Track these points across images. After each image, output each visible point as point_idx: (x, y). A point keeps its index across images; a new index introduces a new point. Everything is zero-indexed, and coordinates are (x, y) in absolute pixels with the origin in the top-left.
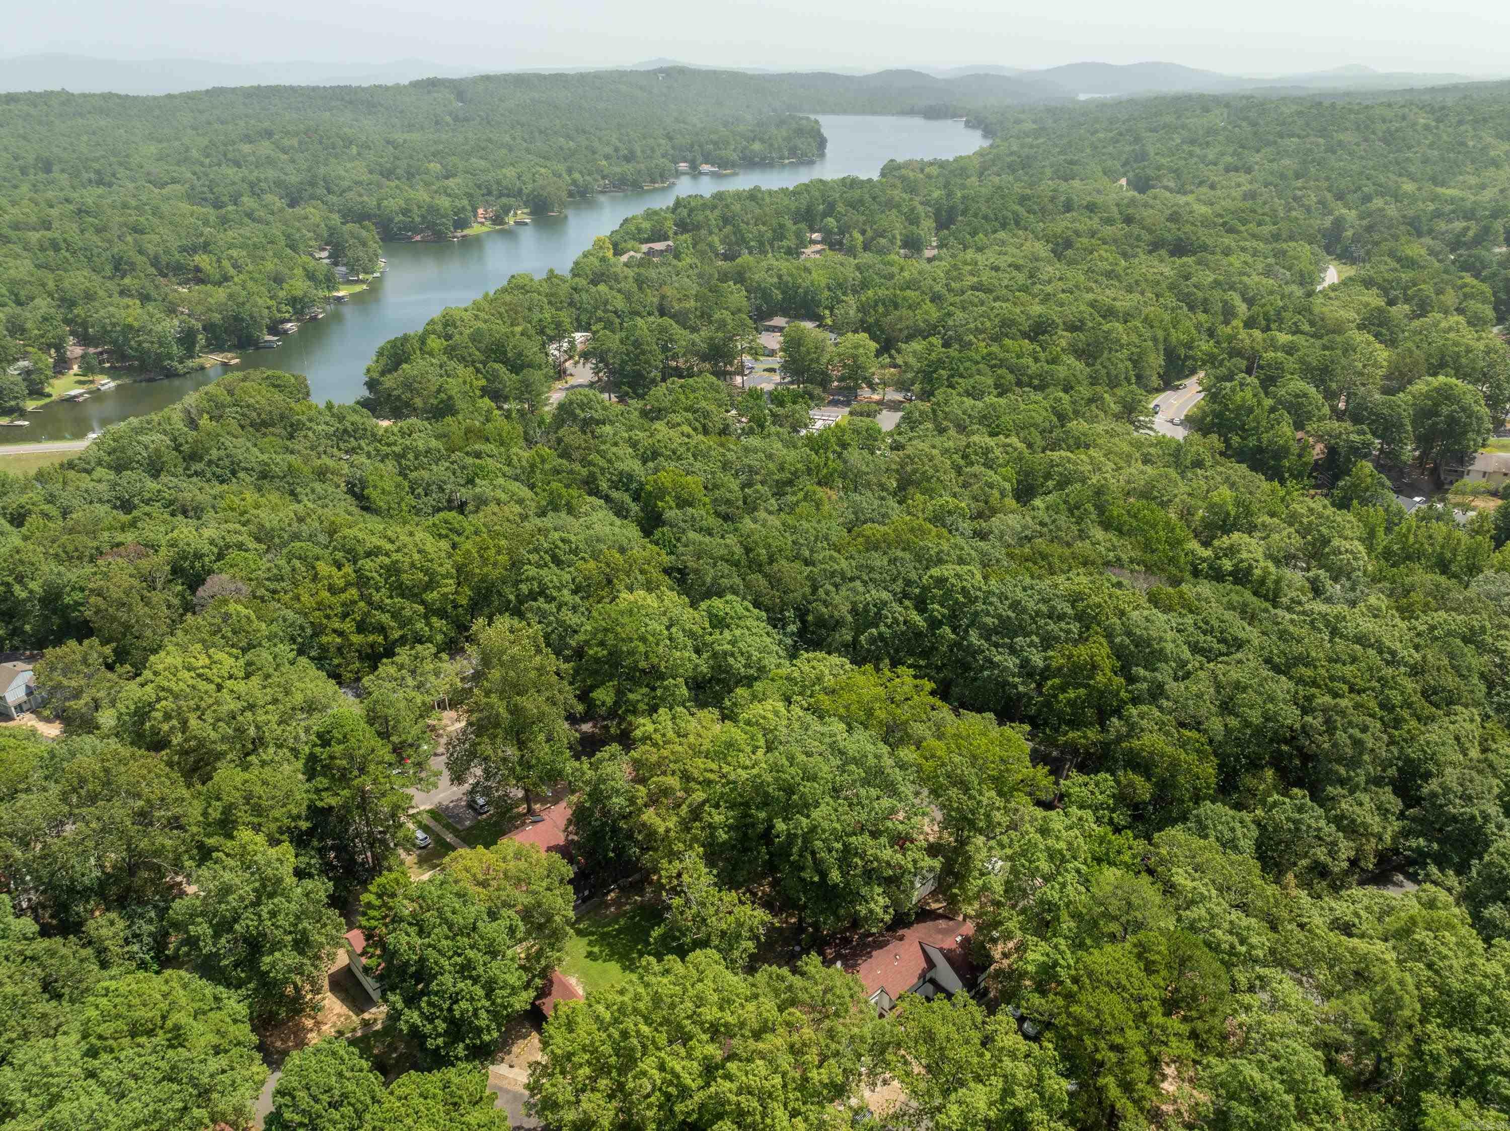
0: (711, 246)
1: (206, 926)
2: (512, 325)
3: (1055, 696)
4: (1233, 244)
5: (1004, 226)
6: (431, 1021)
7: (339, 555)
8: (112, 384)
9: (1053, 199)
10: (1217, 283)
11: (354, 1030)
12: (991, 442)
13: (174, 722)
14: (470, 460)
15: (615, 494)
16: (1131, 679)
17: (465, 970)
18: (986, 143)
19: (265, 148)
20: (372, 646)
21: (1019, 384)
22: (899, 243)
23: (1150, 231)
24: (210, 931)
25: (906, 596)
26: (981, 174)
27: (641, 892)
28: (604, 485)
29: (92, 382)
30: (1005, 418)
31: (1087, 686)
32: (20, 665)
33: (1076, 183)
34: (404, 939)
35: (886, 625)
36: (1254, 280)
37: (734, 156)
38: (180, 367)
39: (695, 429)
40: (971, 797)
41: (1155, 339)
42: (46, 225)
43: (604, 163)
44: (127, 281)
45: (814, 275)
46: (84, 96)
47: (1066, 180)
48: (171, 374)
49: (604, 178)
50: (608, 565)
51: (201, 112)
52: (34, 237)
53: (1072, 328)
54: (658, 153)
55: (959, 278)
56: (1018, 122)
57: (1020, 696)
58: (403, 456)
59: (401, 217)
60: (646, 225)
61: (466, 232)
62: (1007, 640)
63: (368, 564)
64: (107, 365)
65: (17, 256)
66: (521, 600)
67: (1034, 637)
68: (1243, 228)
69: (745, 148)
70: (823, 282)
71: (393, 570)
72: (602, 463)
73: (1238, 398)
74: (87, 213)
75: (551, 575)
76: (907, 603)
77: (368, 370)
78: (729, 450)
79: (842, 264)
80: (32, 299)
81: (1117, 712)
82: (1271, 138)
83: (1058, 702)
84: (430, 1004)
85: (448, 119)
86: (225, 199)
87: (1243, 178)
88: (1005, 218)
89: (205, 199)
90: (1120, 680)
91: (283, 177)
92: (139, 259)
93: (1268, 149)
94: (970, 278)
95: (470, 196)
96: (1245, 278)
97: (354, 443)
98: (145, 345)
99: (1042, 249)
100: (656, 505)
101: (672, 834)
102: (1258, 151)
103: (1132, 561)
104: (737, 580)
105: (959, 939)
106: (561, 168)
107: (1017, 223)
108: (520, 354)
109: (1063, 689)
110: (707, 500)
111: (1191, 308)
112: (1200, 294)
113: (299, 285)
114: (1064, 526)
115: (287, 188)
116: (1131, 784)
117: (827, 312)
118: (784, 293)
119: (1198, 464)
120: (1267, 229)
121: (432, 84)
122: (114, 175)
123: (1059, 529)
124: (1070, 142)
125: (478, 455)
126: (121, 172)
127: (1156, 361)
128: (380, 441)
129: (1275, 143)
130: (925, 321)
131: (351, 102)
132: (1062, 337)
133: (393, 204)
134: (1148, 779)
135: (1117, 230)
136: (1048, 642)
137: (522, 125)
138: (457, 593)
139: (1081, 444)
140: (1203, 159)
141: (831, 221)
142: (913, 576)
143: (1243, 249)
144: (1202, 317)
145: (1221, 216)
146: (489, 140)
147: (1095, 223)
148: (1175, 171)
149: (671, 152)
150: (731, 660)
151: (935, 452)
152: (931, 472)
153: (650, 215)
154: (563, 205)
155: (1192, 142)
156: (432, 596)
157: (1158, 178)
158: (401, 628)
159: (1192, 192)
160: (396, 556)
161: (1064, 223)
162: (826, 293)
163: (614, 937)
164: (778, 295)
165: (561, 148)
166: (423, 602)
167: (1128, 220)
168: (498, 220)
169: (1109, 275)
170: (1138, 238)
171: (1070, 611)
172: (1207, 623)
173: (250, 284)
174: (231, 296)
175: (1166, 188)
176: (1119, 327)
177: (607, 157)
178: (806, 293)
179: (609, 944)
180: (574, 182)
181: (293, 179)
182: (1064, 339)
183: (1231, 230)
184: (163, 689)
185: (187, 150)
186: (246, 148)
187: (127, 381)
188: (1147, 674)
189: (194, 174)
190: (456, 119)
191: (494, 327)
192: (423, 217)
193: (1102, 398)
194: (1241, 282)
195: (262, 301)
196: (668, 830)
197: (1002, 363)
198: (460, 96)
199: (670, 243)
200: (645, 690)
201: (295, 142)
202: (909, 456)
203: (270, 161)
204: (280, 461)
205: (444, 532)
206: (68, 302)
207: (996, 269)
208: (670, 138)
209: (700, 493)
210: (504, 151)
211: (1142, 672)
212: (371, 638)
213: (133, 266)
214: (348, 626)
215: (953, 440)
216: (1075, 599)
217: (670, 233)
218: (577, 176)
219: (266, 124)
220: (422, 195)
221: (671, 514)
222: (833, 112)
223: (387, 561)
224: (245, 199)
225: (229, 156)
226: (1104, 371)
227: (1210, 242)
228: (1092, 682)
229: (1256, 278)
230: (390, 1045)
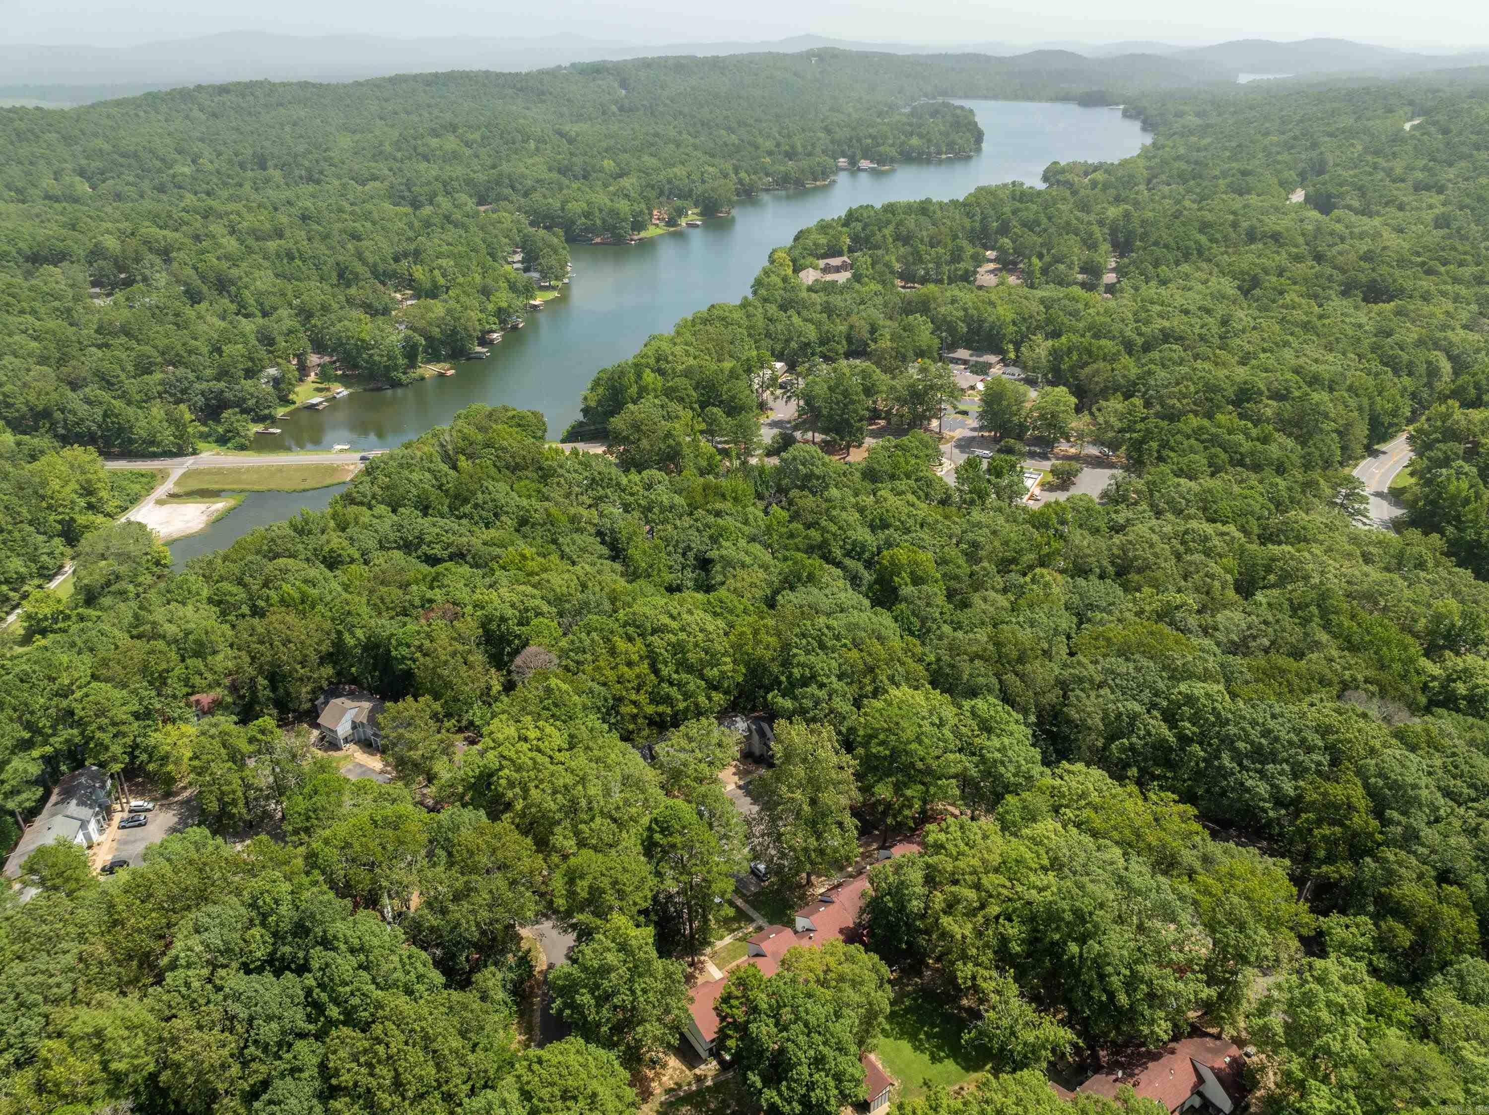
0: (887, 265)
1: (589, 996)
2: (719, 361)
3: (1310, 831)
4: (1433, 288)
5: (1187, 257)
6: (789, 1103)
7: (631, 630)
8: (346, 393)
9: (1235, 225)
10: (1420, 343)
11: (689, 1084)
12: (1208, 529)
13: (517, 790)
14: (711, 519)
15: (848, 562)
16: (1385, 822)
17: (818, 1062)
18: (1148, 139)
19: (451, 143)
20: (660, 715)
21: (1232, 462)
22: (1077, 269)
23: (1343, 271)
24: (593, 1002)
25: (1154, 706)
26: (1149, 181)
27: (920, 974)
28: (838, 553)
29: (328, 389)
30: (1223, 504)
31: (1342, 825)
32: (347, 703)
33: (1253, 199)
34: (764, 1029)
35: (1139, 737)
36: (1458, 335)
37: (893, 152)
38: (403, 377)
39: (919, 498)
40: (1248, 937)
41: (1360, 409)
42: (280, 234)
43: (768, 160)
44: (353, 291)
45: (1000, 310)
46: (284, 85)
47: (1241, 195)
48: (396, 384)
49: (767, 175)
50: (870, 655)
51: (386, 100)
52: (272, 245)
53: (1278, 396)
54: (818, 150)
55: (1147, 322)
56: (1180, 115)
57: (1270, 821)
58: (649, 509)
59: (583, 220)
60: (823, 240)
61: (643, 234)
62: (1259, 766)
63: (655, 639)
64: (339, 372)
65: (259, 267)
66: (792, 685)
67: (1285, 766)
68: (1442, 269)
69: (903, 144)
70: (1010, 316)
71: (678, 648)
72: (833, 528)
73: (1452, 488)
74: (310, 218)
75: (821, 662)
76: (1155, 713)
77: (585, 399)
78: (955, 523)
79: (1026, 298)
80: (276, 309)
81: (1370, 853)
82: (1465, 149)
83: (1312, 836)
84: (789, 1088)
85: (614, 108)
86: (422, 198)
87: (1435, 199)
88: (1187, 248)
89: (403, 198)
90: (1375, 823)
91: (472, 175)
92: (360, 268)
93: (1463, 164)
94: (1160, 321)
95: (647, 200)
96: (1450, 334)
97: (602, 492)
98: (377, 358)
99: (1229, 287)
100: (892, 581)
101: (968, 941)
102: (1451, 165)
103: (1366, 681)
104: (994, 681)
105: (1228, 1059)
106: (728, 167)
107: (1200, 254)
108: (733, 398)
109: (1319, 822)
110: (938, 575)
111: (1396, 372)
112: (1405, 357)
113: (503, 298)
114: (1289, 628)
115: (475, 185)
116: (1391, 930)
117: (1011, 346)
118: (969, 325)
119: (1421, 565)
120: (1467, 272)
121: (596, 70)
122: (321, 172)
123: (1284, 630)
124: (1239, 146)
125: (718, 514)
126: (329, 170)
127: (1361, 430)
128: (624, 491)
129: (1471, 156)
130: (1124, 376)
131: (521, 90)
132: (1266, 406)
133: (576, 207)
134: (1408, 927)
135: (1307, 268)
136: (1298, 772)
137: (685, 116)
138: (734, 671)
139: (1301, 539)
140: (1389, 172)
141: (1006, 241)
142: (1161, 685)
143: (1444, 294)
144: (1406, 381)
145: (1418, 254)
146: (656, 135)
147: (1282, 258)
148: (1360, 189)
149: (831, 147)
150: (1002, 770)
151: (1155, 538)
152: (1152, 559)
153: (824, 227)
154: (732, 204)
155: (1377, 153)
156: (712, 673)
157: (1341, 196)
158: (685, 700)
159: (1378, 213)
160: (683, 636)
161: (1251, 257)
162: (1012, 329)
163: (902, 1016)
164: (963, 328)
165: (726, 144)
166: (702, 677)
167: (1319, 258)
168: (671, 223)
169: (1306, 326)
170: (1330, 279)
171: (1320, 744)
172: (1456, 767)
173: (463, 298)
174: (449, 311)
175: (1349, 208)
176: (1325, 396)
177: (770, 153)
178: (992, 328)
179: (898, 1024)
180: (741, 181)
181: (481, 177)
182: (1269, 408)
183: (1429, 272)
184: (504, 757)
185: (381, 144)
186: (434, 142)
187: (360, 390)
188: (1401, 818)
189: (390, 170)
190: (621, 109)
191: (703, 363)
192: (604, 221)
193: (1317, 484)
194: (1445, 339)
195: (475, 315)
196: (964, 937)
197: (1214, 440)
198: (624, 84)
199: (845, 258)
200: (920, 787)
201: (477, 136)
202: (1130, 542)
203: (455, 156)
204: (537, 508)
205: (718, 610)
206: (305, 314)
207: (1186, 312)
208: (828, 130)
209: (931, 568)
210: (672, 146)
211: (1395, 815)
212: (661, 709)
213: (357, 276)
214: (642, 698)
215: (1170, 524)
216: (1324, 730)
217: (845, 248)
218: (743, 175)
219: (448, 116)
220: (601, 199)
221: (908, 590)
222: (986, 98)
223: (673, 639)
224: (440, 199)
225: (420, 150)
226: (1317, 453)
227: (1408, 285)
228: (1348, 822)
229: (1461, 332)
230: (723, 1101)
